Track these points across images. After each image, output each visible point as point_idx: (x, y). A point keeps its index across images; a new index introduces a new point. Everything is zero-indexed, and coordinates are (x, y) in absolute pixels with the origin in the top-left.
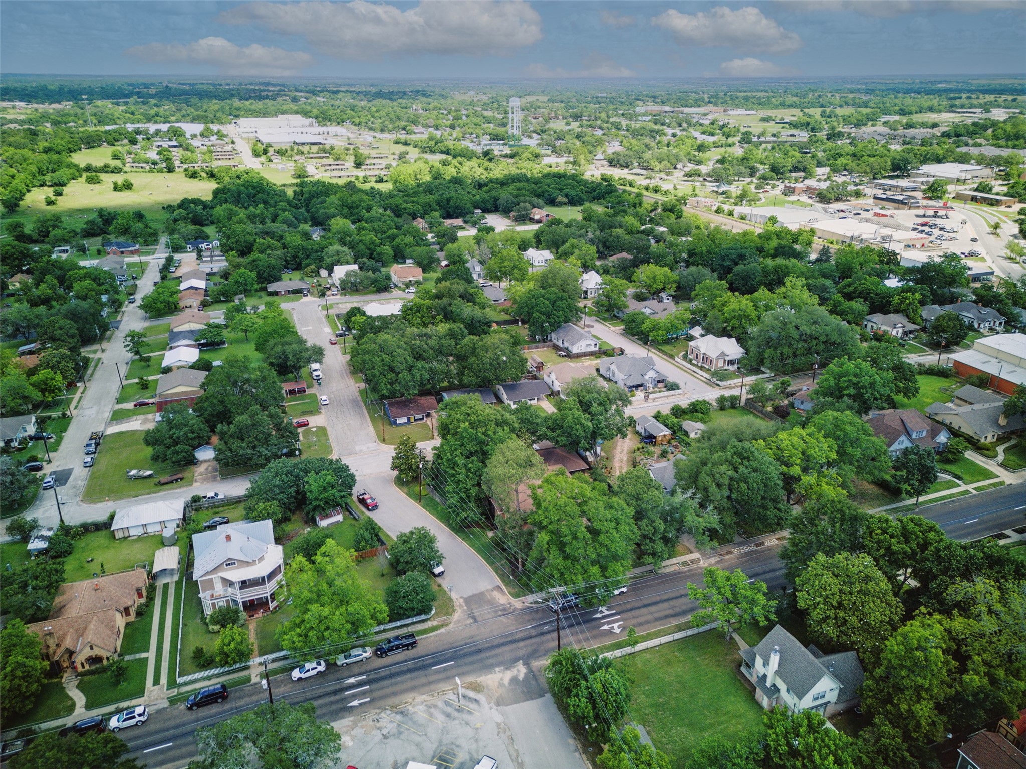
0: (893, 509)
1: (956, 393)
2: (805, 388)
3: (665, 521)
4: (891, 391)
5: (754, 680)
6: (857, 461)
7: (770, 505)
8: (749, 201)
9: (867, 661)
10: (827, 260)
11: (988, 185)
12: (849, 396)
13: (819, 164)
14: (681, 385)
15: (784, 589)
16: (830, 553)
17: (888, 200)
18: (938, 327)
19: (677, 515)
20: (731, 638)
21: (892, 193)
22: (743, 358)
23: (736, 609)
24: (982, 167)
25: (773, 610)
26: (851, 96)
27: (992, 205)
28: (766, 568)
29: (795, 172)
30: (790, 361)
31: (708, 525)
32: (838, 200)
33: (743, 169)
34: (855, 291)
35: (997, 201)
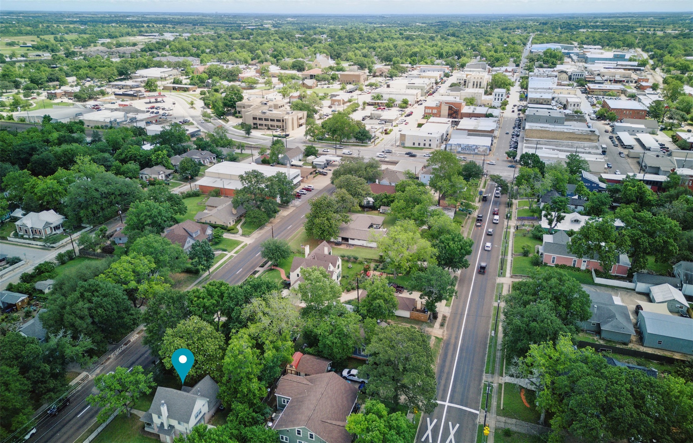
0: (199, 282)
1: (206, 204)
2: (118, 229)
3: (49, 362)
4: (172, 213)
5: (156, 431)
6: (169, 263)
7: (124, 314)
8: (23, 107)
9: (216, 376)
10: (100, 140)
11: (179, 80)
12: (148, 225)
13: (68, 75)
14: (22, 257)
15: (154, 362)
16: (173, 326)
17: (124, 95)
18: (184, 169)
19: (57, 354)
20: (131, 414)
21: (125, 90)
22: (65, 222)
23: (127, 394)
24: (171, 69)
25: (152, 380)
26: (72, 26)
27: (185, 91)
28: (138, 356)
29: (51, 82)
30: (101, 214)
31: (85, 349)
32: (90, 98)
33: (6, 83)
34: (126, 157)
35: (187, 88)
